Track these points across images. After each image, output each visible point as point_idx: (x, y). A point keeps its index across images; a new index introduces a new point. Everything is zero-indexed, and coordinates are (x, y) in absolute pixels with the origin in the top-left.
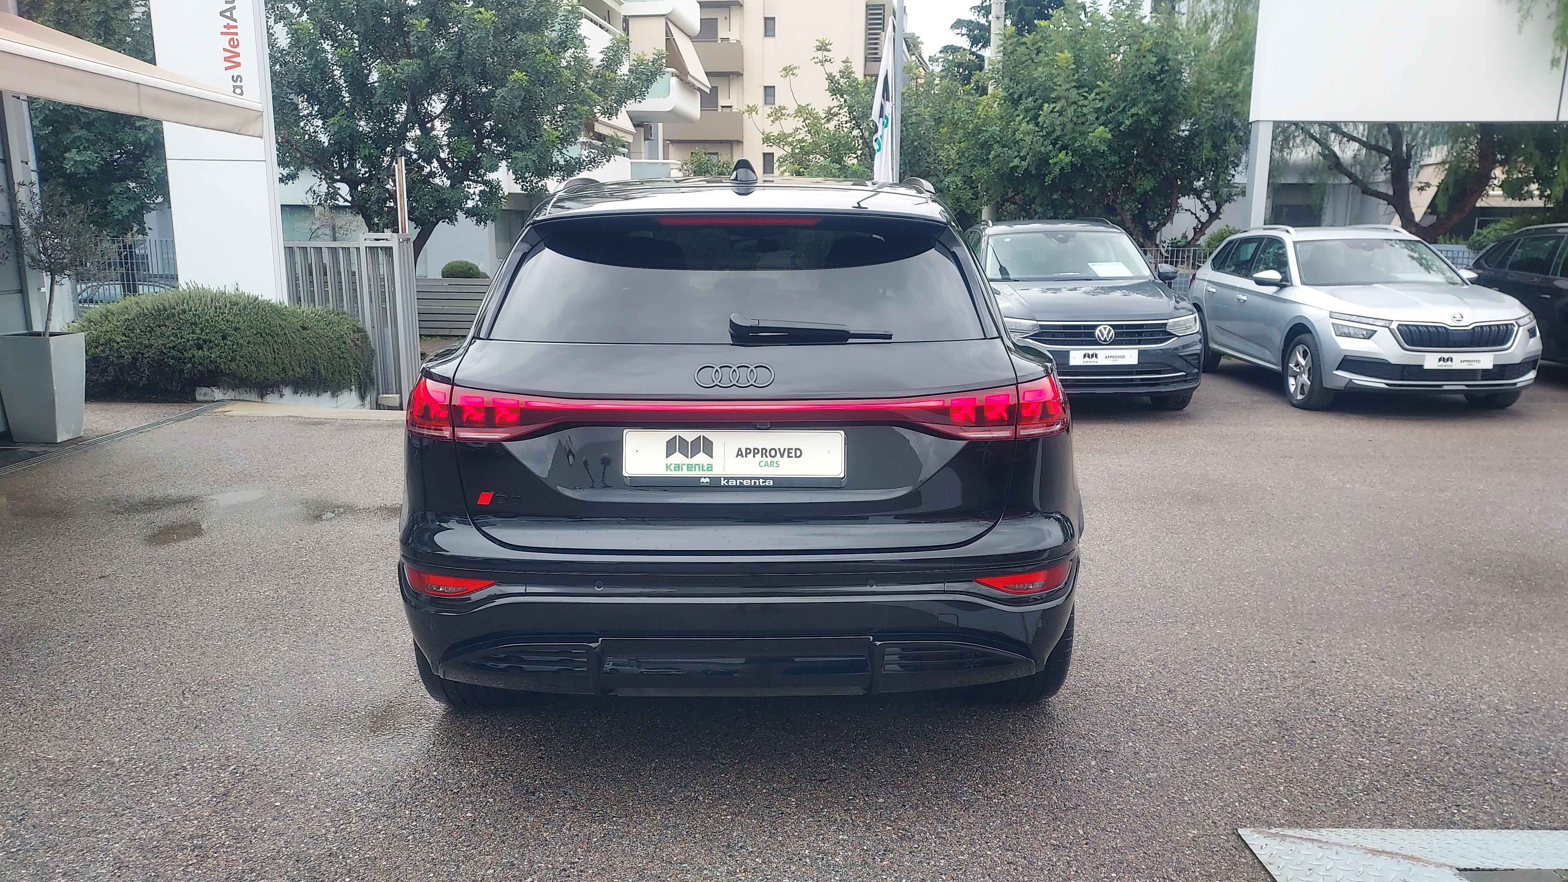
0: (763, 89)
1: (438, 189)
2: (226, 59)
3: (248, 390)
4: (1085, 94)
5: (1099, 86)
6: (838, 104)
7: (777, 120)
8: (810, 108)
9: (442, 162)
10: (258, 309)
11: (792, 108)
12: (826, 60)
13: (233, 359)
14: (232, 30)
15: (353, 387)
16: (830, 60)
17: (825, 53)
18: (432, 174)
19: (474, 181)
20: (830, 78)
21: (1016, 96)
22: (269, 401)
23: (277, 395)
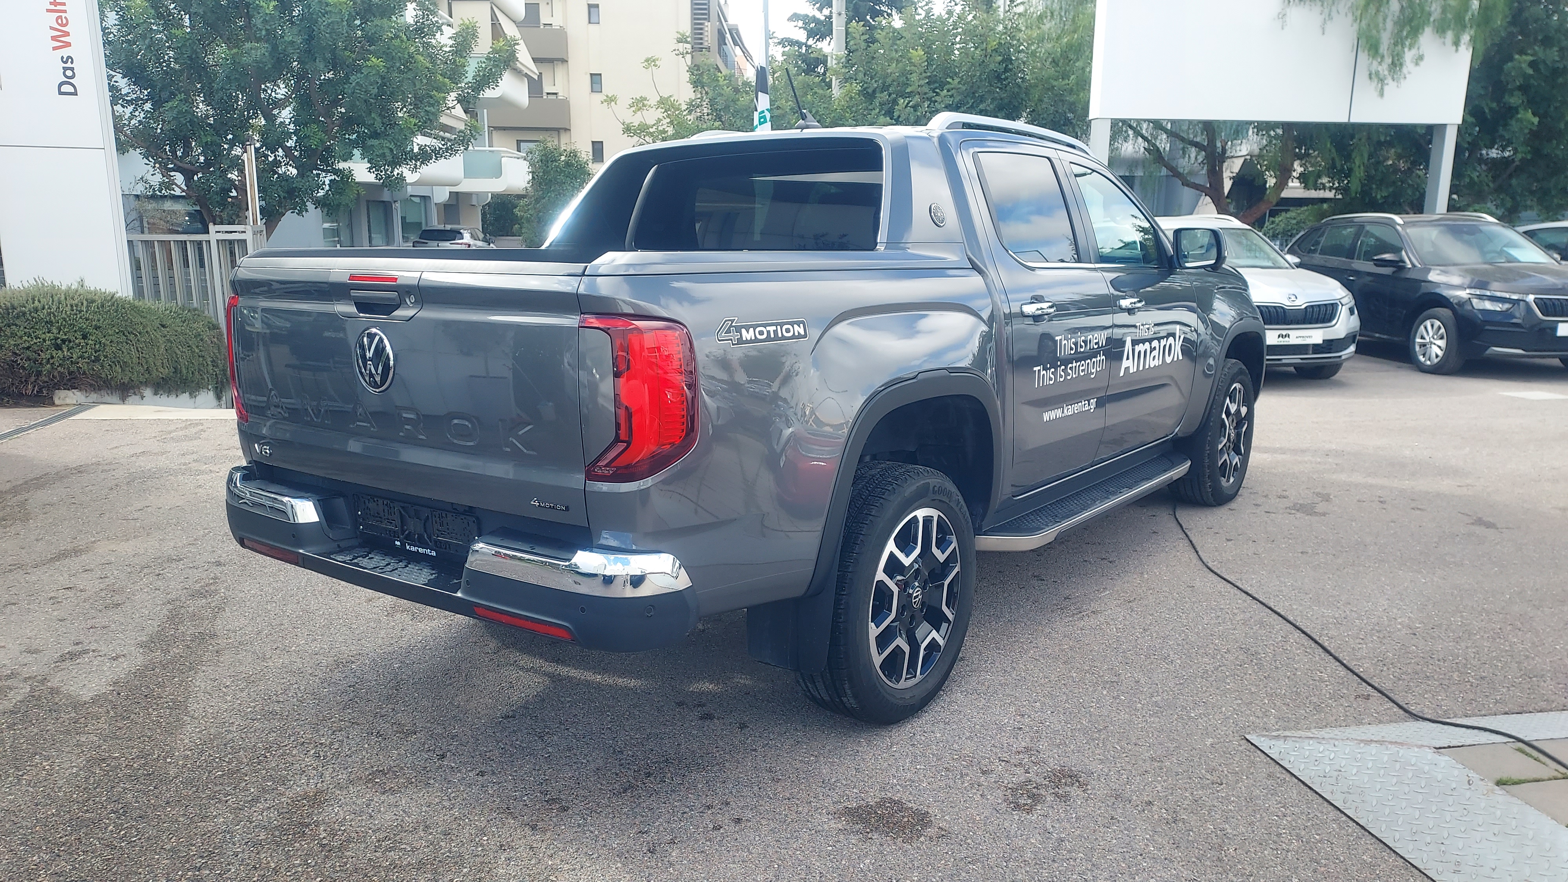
0: (589, 77)
1: (284, 178)
2: (54, 38)
3: (109, 392)
4: (938, 90)
5: (949, 83)
6: (700, 96)
7: (639, 110)
8: (672, 99)
9: (288, 151)
10: (117, 307)
11: (653, 100)
12: (687, 53)
13: (97, 359)
14: (59, 8)
15: (210, 387)
17: (686, 45)
18: (277, 163)
19: (322, 170)
21: (870, 91)
22: (130, 402)
23: (138, 397)
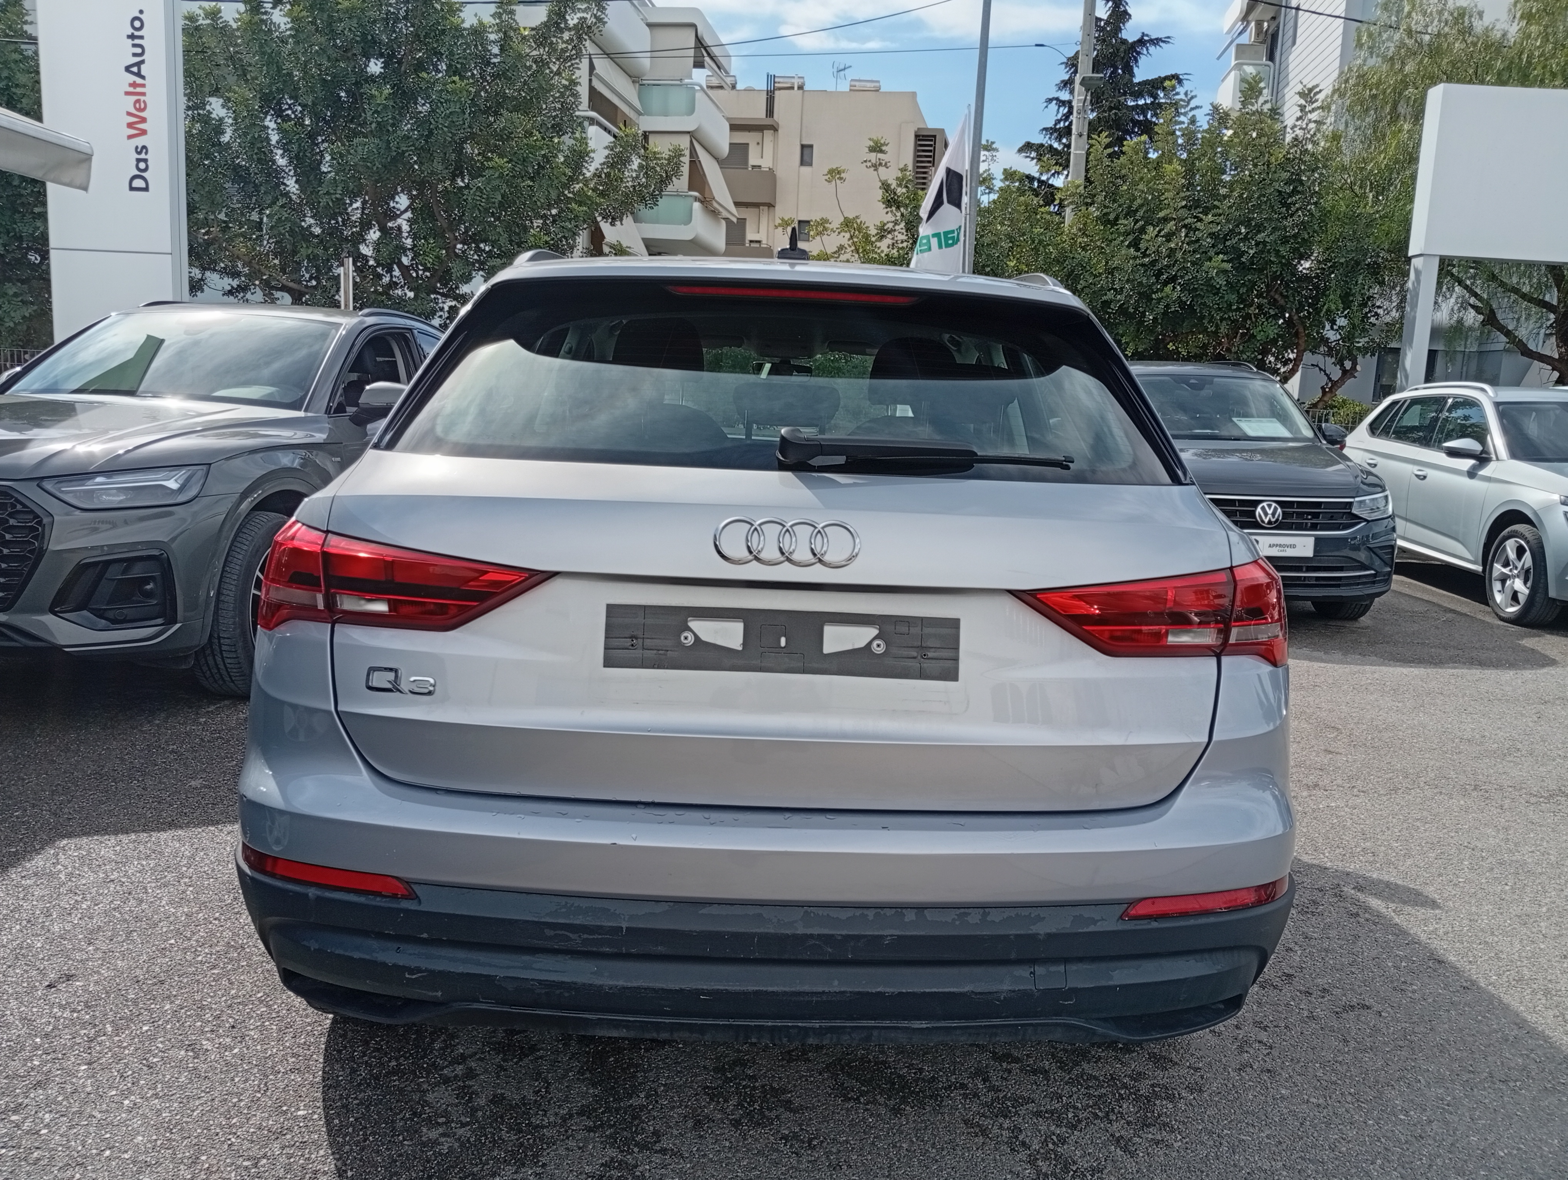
2: (130, 125)
4: (1199, 215)
6: (893, 219)
8: (859, 221)
9: (404, 270)
11: (838, 221)
12: (880, 164)
14: (139, 90)
16: (886, 164)
17: (880, 155)
20: (886, 186)
